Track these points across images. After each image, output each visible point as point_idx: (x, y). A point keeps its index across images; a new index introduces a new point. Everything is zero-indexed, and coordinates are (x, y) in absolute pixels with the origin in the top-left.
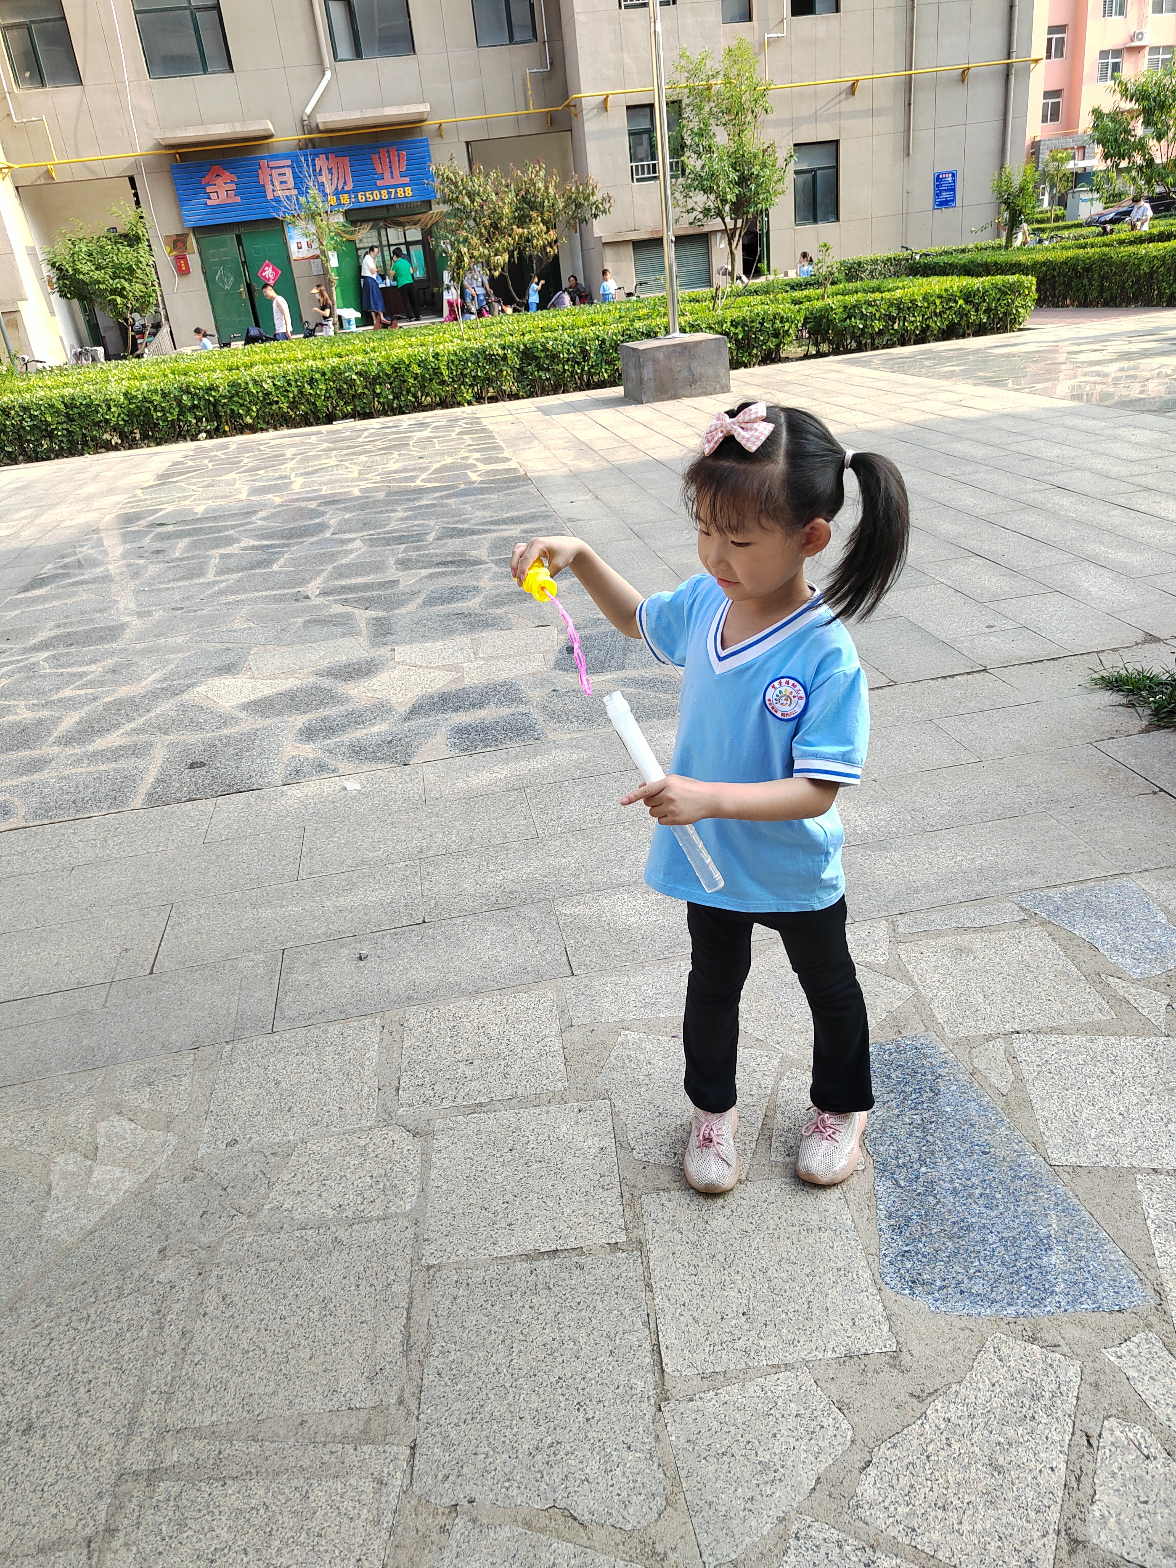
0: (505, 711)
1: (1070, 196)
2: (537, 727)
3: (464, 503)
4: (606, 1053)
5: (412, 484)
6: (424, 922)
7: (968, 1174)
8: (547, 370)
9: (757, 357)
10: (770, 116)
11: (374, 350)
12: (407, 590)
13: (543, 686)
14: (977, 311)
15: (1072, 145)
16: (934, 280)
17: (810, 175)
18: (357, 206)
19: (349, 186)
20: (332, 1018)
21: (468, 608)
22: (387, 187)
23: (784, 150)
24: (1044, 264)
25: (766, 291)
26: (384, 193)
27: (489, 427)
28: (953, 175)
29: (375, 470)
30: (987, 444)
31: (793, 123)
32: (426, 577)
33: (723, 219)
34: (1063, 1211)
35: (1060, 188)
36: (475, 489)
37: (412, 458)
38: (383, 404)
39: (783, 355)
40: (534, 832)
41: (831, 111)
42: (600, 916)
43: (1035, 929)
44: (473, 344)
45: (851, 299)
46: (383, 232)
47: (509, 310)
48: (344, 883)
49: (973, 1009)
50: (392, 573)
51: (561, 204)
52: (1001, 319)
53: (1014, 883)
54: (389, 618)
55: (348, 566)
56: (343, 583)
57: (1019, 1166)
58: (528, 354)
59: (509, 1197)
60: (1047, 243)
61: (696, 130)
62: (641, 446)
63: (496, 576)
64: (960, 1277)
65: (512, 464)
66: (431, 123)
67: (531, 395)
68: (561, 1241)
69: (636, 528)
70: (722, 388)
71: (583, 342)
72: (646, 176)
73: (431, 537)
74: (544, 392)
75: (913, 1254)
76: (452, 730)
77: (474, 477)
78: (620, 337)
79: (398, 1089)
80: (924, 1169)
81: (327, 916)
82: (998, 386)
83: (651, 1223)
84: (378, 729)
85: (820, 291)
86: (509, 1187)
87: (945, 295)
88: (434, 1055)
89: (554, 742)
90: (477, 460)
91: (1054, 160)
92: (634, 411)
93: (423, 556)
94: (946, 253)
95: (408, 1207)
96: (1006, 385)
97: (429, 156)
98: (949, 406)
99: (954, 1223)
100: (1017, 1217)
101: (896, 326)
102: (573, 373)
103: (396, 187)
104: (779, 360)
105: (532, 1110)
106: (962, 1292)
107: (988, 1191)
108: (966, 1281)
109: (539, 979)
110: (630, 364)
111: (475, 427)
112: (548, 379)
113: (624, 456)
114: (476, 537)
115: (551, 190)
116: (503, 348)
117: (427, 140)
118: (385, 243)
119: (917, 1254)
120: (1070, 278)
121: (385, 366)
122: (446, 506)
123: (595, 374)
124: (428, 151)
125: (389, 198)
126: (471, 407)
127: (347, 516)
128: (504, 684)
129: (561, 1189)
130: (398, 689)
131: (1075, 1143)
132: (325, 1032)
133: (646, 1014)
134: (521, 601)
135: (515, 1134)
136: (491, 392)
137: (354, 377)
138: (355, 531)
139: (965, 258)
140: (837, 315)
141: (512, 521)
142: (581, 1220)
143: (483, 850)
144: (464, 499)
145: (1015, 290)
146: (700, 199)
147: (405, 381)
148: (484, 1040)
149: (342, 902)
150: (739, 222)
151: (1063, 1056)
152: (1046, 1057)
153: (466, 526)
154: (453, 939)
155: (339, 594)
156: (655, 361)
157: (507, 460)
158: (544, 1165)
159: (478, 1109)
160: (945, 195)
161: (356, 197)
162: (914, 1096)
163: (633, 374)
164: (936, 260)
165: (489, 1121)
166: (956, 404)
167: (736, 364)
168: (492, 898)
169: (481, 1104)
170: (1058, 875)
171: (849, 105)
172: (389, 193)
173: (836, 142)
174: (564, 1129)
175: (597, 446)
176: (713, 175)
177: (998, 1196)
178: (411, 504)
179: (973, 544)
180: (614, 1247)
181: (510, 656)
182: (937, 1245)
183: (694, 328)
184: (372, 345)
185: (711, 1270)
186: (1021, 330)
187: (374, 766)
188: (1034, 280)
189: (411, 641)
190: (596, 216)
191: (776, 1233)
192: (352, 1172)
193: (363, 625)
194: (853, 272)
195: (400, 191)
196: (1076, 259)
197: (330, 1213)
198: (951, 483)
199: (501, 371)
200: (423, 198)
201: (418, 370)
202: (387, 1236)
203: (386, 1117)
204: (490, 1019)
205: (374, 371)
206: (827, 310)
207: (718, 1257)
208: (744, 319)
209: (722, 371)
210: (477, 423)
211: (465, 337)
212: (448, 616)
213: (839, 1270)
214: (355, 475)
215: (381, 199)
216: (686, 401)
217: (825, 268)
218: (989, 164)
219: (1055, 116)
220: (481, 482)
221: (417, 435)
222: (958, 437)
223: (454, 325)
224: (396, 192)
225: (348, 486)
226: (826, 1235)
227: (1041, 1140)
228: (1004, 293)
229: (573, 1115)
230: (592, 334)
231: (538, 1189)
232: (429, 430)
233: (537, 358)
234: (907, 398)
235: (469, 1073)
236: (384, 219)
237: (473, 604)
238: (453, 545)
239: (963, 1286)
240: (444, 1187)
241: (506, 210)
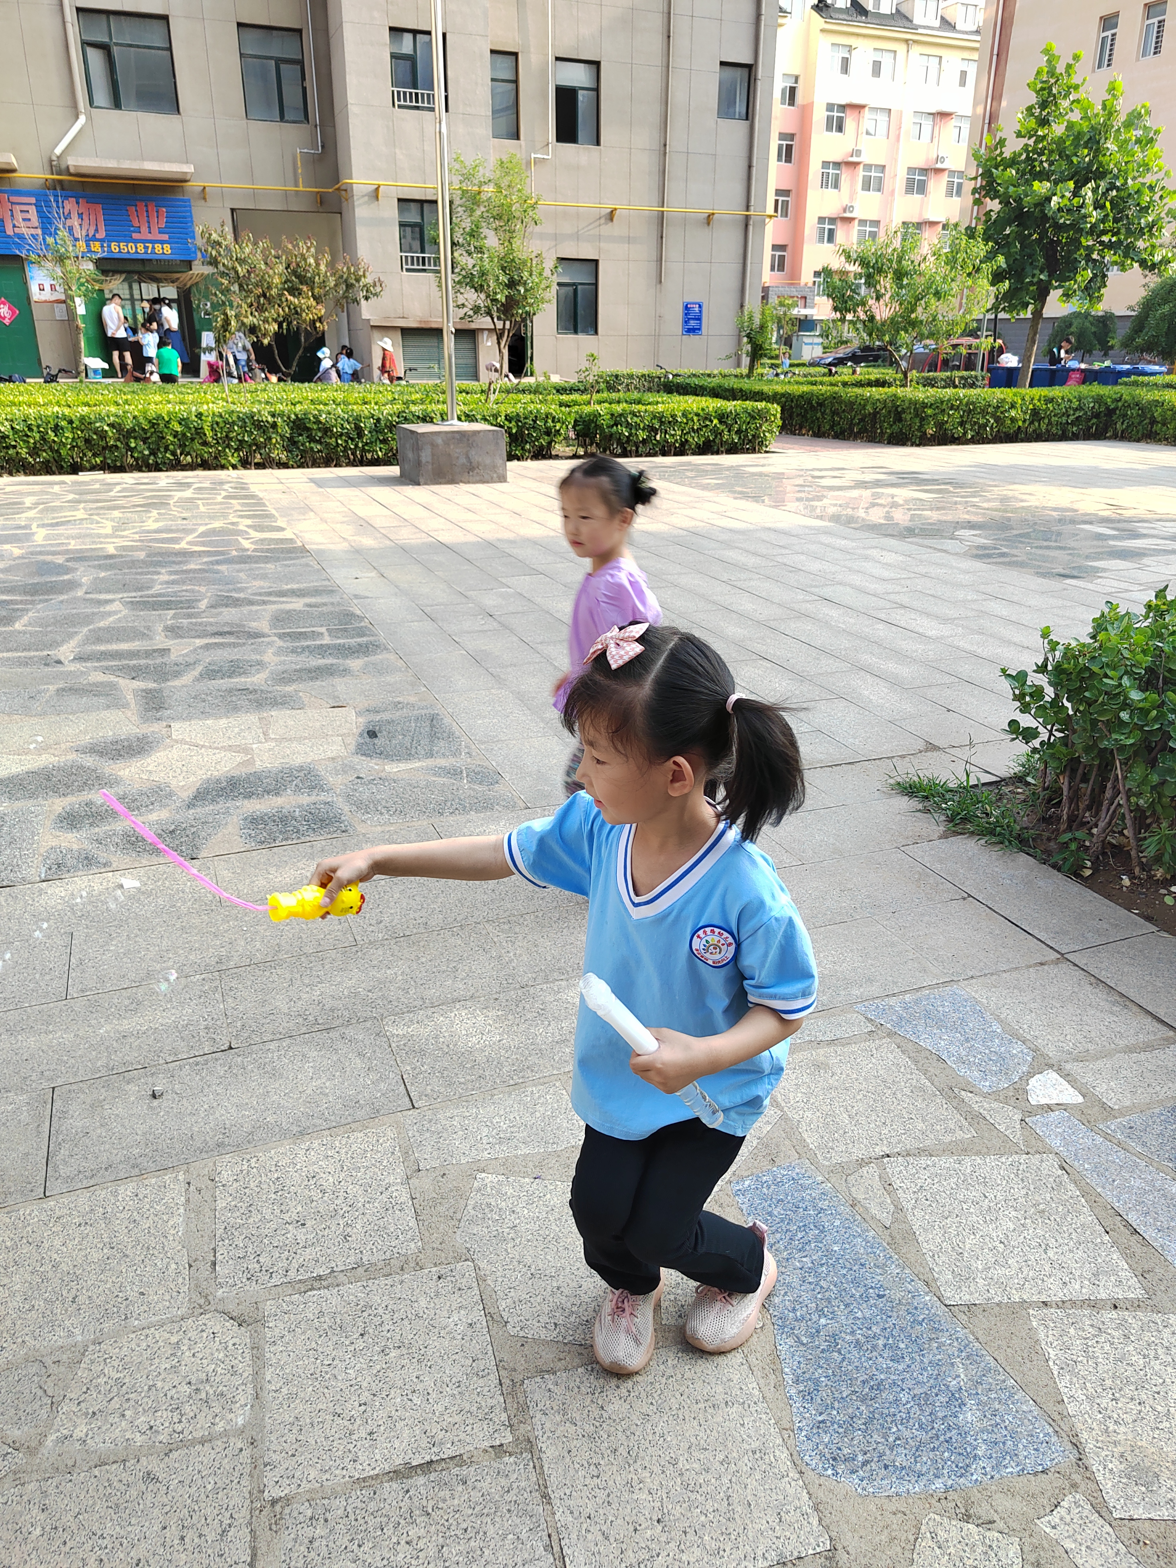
0: (305, 800)
1: (794, 339)
2: (343, 818)
3: (238, 571)
4: (462, 1203)
5: (177, 546)
6: (231, 1048)
7: (868, 1323)
8: (319, 442)
9: (529, 452)
10: (538, 229)
11: (126, 402)
12: (180, 660)
13: (345, 772)
14: (729, 431)
15: (795, 294)
16: (690, 399)
17: (571, 289)
18: (110, 256)
19: (102, 234)
20: (122, 1175)
21: (252, 683)
22: (144, 241)
23: (549, 263)
24: (783, 395)
25: (535, 390)
26: (141, 247)
27: (257, 493)
28: (700, 306)
29: (134, 527)
30: (755, 554)
31: (556, 238)
32: (201, 647)
33: (492, 319)
34: (968, 1358)
35: (786, 330)
36: (249, 557)
37: (173, 519)
38: (136, 459)
39: (553, 453)
40: (352, 939)
41: (591, 232)
42: (436, 1037)
43: (884, 1041)
44: (238, 408)
45: (618, 408)
46: (135, 286)
47: (274, 379)
48: (127, 1002)
49: (841, 1132)
50: (160, 640)
51: (332, 282)
52: (750, 441)
53: (856, 992)
54: (160, 691)
55: (107, 629)
56: (102, 648)
57: (916, 1308)
58: (299, 425)
59: (366, 1396)
60: (782, 377)
61: (468, 230)
62: (423, 527)
63: (280, 651)
64: (881, 1448)
65: (288, 534)
66: (195, 185)
67: (301, 466)
68: (435, 1449)
69: (428, 610)
70: (499, 477)
71: (358, 419)
72: (415, 267)
73: (203, 604)
74: (315, 464)
75: (829, 1424)
76: (245, 819)
77: (246, 544)
78: (395, 418)
79: (214, 1264)
80: (823, 1321)
81: (107, 1043)
82: (757, 502)
83: (539, 1415)
84: (159, 815)
85: (586, 397)
86: (365, 1384)
87: (701, 413)
88: (256, 1217)
89: (364, 835)
90: (248, 526)
91: (781, 304)
92: (410, 491)
93: (196, 624)
94: (694, 375)
95: (240, 1421)
96: (763, 501)
97: (191, 217)
98: (716, 516)
99: (864, 1382)
100: (925, 1369)
101: (658, 437)
102: (346, 448)
103: (153, 242)
104: (551, 457)
105: (383, 1281)
106: (886, 1467)
107: (891, 1340)
108: (888, 1452)
109: (376, 1114)
110: (408, 446)
111: (242, 492)
112: (319, 451)
113: (406, 536)
114: (254, 608)
115: (323, 268)
116: (273, 416)
117: (189, 201)
118: (137, 296)
119: (833, 1423)
120: (806, 410)
121: (142, 420)
122: (217, 572)
123: (369, 451)
124: (190, 212)
125: (146, 253)
126: (236, 471)
127: (103, 574)
128: (301, 769)
129: (428, 1382)
130: (179, 771)
131: (965, 1278)
132: (115, 1194)
133: (503, 1152)
134: (312, 679)
135: (365, 1314)
136: (258, 459)
137: (106, 428)
138: (115, 592)
139: (714, 382)
140: (605, 420)
141: (294, 593)
142: (457, 1418)
143: (294, 959)
144: (237, 566)
145: (761, 415)
146: (471, 297)
147: (163, 438)
148: (316, 1194)
149: (126, 1025)
150: (508, 323)
151: (936, 1180)
152: (920, 1182)
153: (242, 595)
154: (268, 1068)
155: (99, 660)
156: (433, 445)
157: (282, 529)
158: (404, 1351)
159: (316, 1284)
160: (692, 323)
161: (109, 246)
162: (800, 1235)
163: (410, 455)
164: (688, 381)
165: (331, 1299)
166: (723, 514)
167: (511, 457)
168: (311, 1018)
169: (320, 1278)
170: (895, 983)
171: (607, 229)
172: (146, 248)
173: (596, 262)
174: (423, 1303)
175: (378, 523)
176: (483, 274)
177: (902, 1346)
178: (177, 568)
179: (759, 648)
180: (499, 1450)
181: (306, 738)
182: (850, 1411)
183: (470, 418)
184: (124, 397)
185: (615, 1468)
186: (766, 452)
187: (155, 860)
188: (779, 409)
189: (189, 718)
190: (367, 298)
191: (680, 1413)
192: (164, 1380)
193: (130, 697)
194: (612, 383)
195: (158, 247)
196: (812, 394)
197: (139, 1439)
198: (729, 588)
199: (270, 439)
200: (183, 258)
201: (179, 428)
202: (217, 1465)
203: (202, 1301)
204: (321, 1167)
205: (129, 424)
206: (595, 416)
207: (621, 1450)
208: (518, 415)
209: (499, 462)
210: (243, 488)
211: (230, 400)
212: (230, 691)
213: (754, 1452)
214: (109, 531)
215: (137, 252)
216: (463, 487)
217: (591, 377)
218: (731, 301)
219: (781, 267)
220: (255, 550)
221: (178, 495)
222: (728, 545)
223: (215, 387)
224: (153, 248)
225: (101, 543)
226: (735, 1410)
227: (931, 1277)
228: (754, 418)
229: (432, 1284)
230: (366, 412)
231: (400, 1383)
232: (191, 490)
233: (309, 429)
234: (676, 505)
235: (301, 1238)
236: (139, 273)
237: (257, 679)
238: (229, 615)
239: (887, 1459)
240: (285, 1391)
241: (276, 280)
